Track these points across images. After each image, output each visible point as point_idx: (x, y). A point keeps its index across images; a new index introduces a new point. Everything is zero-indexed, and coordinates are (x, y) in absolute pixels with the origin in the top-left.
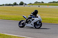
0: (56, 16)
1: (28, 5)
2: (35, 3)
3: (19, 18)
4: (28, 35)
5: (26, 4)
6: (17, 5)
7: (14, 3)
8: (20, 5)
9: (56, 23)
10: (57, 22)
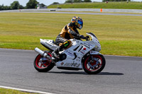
0: (121, 37)
1: (50, 6)
2: (66, 2)
3: (24, 43)
4: (50, 87)
5: (43, 6)
6: (21, 8)
7: (12, 4)
8: (28, 8)
9: (122, 55)
10: (124, 51)
